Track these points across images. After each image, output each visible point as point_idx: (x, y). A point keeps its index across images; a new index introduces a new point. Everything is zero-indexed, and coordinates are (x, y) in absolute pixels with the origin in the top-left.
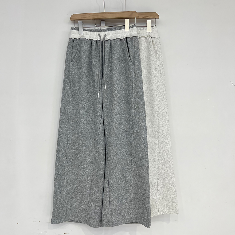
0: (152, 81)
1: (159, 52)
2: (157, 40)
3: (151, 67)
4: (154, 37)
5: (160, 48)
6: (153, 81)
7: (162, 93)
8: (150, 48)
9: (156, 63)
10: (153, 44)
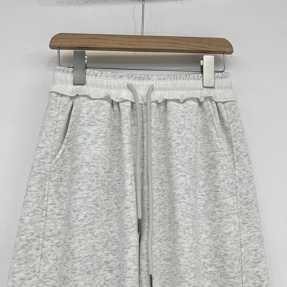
0: (223, 228)
1: (238, 142)
2: (233, 109)
3: (218, 185)
4: (224, 103)
5: (241, 130)
6: (227, 227)
7: (255, 266)
8: (213, 130)
9: (231, 172)
10: (221, 118)
